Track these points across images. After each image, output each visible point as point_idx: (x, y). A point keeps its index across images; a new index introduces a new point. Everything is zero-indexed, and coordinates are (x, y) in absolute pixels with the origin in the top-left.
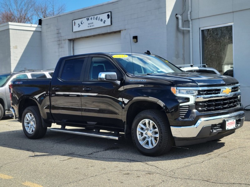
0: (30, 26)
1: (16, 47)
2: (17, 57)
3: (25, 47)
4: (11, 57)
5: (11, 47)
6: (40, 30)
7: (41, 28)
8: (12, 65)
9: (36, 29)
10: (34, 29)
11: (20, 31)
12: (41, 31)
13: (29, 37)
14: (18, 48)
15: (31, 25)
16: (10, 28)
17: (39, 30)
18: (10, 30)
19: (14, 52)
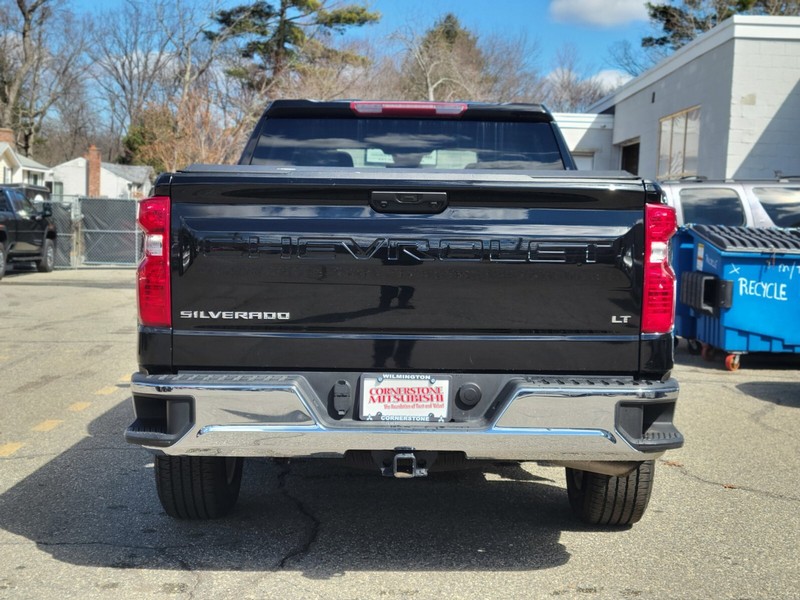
1: (751, 100)
2: (750, 134)
4: (732, 134)
5: (733, 101)
11: (772, 43)
14: (758, 101)
16: (737, 34)
18: (737, 41)
19: (742, 117)
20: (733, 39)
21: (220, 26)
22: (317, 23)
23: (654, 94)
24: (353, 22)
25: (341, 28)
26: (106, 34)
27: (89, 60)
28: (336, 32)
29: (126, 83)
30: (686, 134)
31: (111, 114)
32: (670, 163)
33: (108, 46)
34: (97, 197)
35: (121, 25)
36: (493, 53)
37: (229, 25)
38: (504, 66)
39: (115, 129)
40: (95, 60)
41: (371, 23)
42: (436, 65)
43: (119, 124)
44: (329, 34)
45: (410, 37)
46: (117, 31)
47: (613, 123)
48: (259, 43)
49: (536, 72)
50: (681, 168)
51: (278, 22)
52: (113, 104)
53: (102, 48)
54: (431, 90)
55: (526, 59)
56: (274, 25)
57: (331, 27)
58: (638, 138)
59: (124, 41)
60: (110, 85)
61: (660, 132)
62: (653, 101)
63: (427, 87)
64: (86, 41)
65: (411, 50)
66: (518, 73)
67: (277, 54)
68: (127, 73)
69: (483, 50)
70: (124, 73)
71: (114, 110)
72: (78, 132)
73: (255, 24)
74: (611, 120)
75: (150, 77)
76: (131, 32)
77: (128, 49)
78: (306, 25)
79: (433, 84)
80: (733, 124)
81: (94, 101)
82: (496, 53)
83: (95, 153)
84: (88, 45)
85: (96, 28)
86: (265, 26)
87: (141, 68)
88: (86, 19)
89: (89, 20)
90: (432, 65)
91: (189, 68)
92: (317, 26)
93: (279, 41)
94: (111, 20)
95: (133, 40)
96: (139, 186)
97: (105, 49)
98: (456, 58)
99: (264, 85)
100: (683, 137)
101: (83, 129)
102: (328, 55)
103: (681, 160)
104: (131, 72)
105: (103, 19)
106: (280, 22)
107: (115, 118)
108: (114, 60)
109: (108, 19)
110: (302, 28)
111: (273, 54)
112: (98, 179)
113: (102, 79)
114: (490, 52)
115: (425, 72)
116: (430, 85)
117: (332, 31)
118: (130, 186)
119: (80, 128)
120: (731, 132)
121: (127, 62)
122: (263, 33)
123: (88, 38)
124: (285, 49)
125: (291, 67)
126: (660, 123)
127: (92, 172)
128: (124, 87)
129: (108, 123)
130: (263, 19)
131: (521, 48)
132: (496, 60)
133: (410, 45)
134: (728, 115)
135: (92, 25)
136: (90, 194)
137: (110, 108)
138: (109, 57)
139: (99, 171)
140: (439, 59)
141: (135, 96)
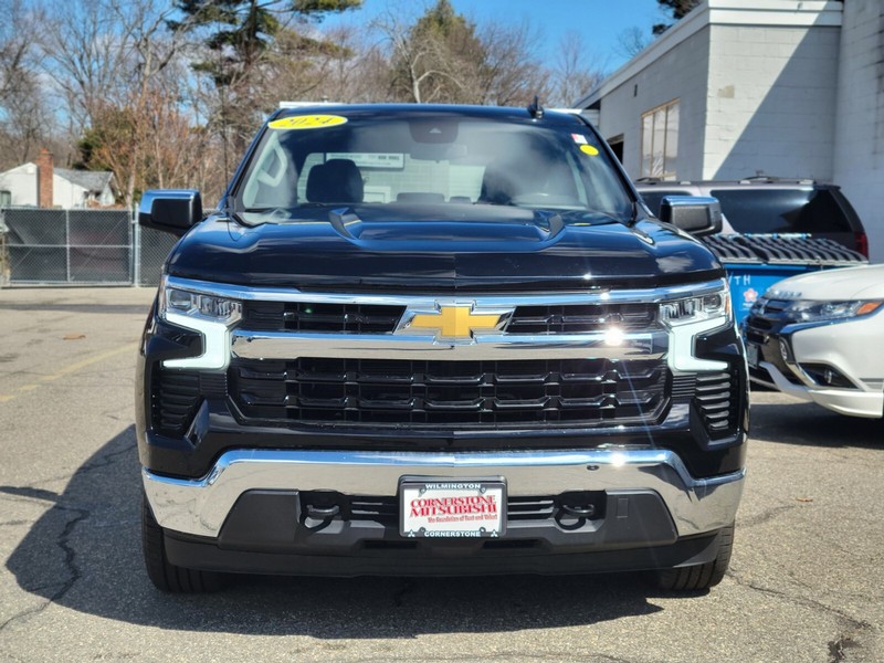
0: (795, 8)
1: (729, 93)
2: (729, 130)
3: (766, 90)
4: (708, 129)
5: (709, 93)
6: (839, 24)
7: (842, 11)
8: (706, 157)
9: (817, 19)
10: (810, 20)
11: (751, 30)
12: (840, 27)
13: (789, 51)
14: (737, 94)
15: (799, 6)
16: (712, 20)
17: (833, 20)
18: (712, 27)
19: (720, 111)
20: (709, 25)
21: (185, 15)
22: (292, 10)
23: (636, 87)
24: (333, 8)
25: (320, 15)
26: (60, 23)
27: (41, 53)
28: (314, 20)
29: (85, 79)
30: (666, 130)
31: (69, 114)
32: (652, 162)
33: (64, 36)
34: (48, 208)
35: (77, 12)
36: (491, 41)
37: (193, 14)
38: (504, 57)
39: (74, 131)
40: (48, 52)
41: (353, 9)
42: (422, 57)
43: (79, 125)
44: (306, 21)
45: (391, 25)
46: (73, 20)
47: (599, 119)
48: (228, 33)
49: (540, 63)
50: (661, 168)
51: (247, 9)
52: (71, 103)
53: (56, 40)
54: (416, 84)
55: (529, 49)
56: (244, 12)
57: (308, 13)
58: (621, 136)
59: (81, 31)
60: (68, 82)
61: (642, 129)
62: (635, 94)
63: (412, 80)
64: (37, 31)
65: (393, 39)
66: (522, 64)
67: (247, 44)
68: (86, 67)
69: (481, 38)
70: (83, 68)
71: (73, 110)
72: (31, 134)
73: (221, 12)
74: (596, 116)
75: (112, 72)
76: (89, 22)
77: (86, 41)
78: (279, 12)
79: (418, 77)
80: (709, 120)
81: (50, 98)
82: (496, 41)
83: (46, 158)
84: (40, 36)
85: (48, 16)
86: (235, 13)
87: (101, 62)
88: (36, 7)
89: (39, 8)
90: (417, 57)
91: (148, 62)
92: (292, 13)
93: (249, 30)
94: (65, 8)
95: (92, 30)
96: (98, 194)
97: (60, 41)
98: (444, 48)
99: (233, 79)
100: (663, 133)
101: (38, 131)
102: (306, 45)
103: (661, 161)
104: (90, 67)
105: (56, 7)
106: (251, 8)
107: (74, 119)
108: (71, 53)
109: (62, 7)
110: (275, 15)
111: (243, 44)
112: (50, 186)
113: (58, 73)
114: (488, 41)
115: (408, 63)
116: (414, 77)
117: (309, 19)
118: (87, 195)
119: (33, 130)
120: (707, 128)
121: (85, 56)
122: (232, 22)
123: (40, 28)
124: (257, 38)
125: (263, 59)
126: (643, 119)
127: (43, 179)
128: (82, 83)
129: (66, 124)
130: (232, 6)
131: (523, 36)
132: (495, 49)
133: (392, 34)
134: (704, 110)
135: (43, 14)
136: (42, 204)
137: (68, 107)
138: (65, 50)
139: (51, 178)
140: (424, 49)
141: (95, 93)
